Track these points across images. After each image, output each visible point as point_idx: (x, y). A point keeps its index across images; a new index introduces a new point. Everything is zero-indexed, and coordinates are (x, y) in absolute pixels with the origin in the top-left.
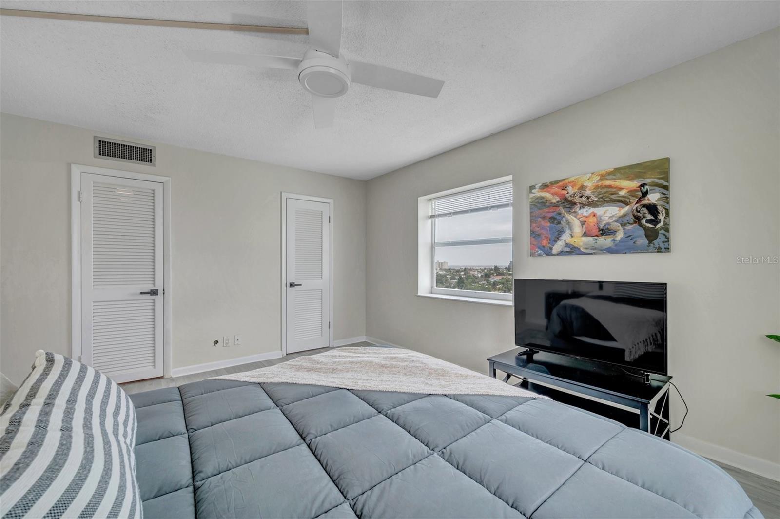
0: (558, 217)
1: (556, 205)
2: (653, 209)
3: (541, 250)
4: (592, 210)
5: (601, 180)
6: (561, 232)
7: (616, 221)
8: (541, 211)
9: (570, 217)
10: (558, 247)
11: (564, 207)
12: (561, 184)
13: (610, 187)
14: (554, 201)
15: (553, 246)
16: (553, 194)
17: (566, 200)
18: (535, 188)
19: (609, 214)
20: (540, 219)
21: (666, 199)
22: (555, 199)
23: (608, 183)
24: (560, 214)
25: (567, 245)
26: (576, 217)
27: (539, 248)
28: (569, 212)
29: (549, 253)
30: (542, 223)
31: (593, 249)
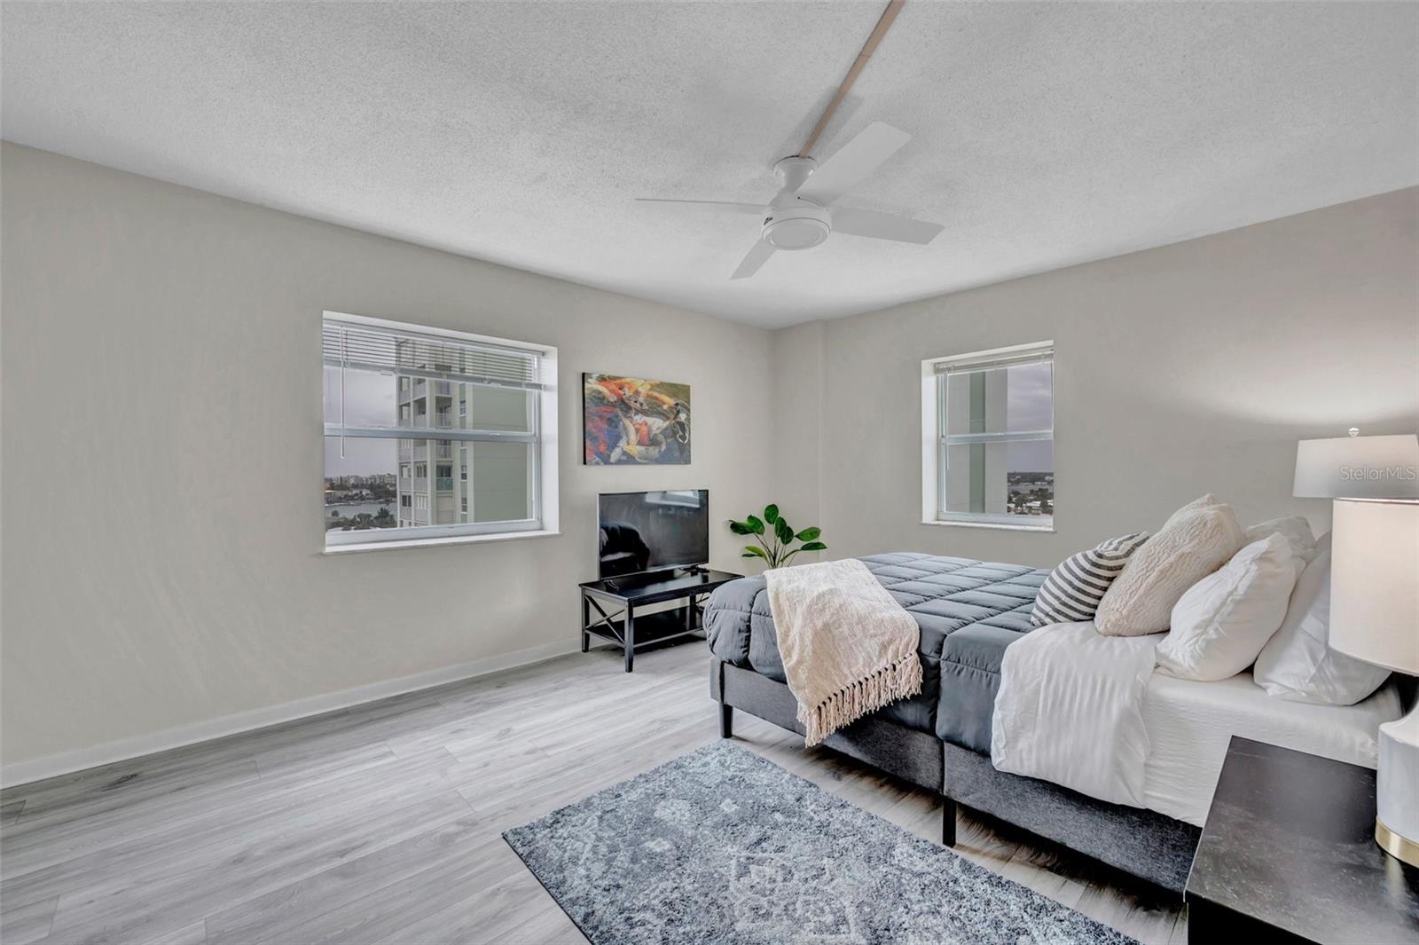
0: (615, 419)
1: (613, 405)
2: (682, 425)
3: (599, 457)
4: (645, 418)
5: (651, 389)
6: (618, 438)
7: (661, 433)
8: (598, 408)
9: (627, 422)
10: (616, 454)
11: (621, 410)
12: (618, 381)
13: (656, 398)
14: (612, 400)
15: (611, 452)
16: (611, 391)
17: (623, 401)
18: (591, 378)
19: (656, 426)
20: (597, 418)
21: (688, 419)
22: (613, 398)
23: (656, 394)
24: (617, 416)
25: (624, 453)
26: (631, 422)
27: (596, 454)
28: (625, 416)
29: (607, 462)
30: (600, 423)
31: (646, 459)
